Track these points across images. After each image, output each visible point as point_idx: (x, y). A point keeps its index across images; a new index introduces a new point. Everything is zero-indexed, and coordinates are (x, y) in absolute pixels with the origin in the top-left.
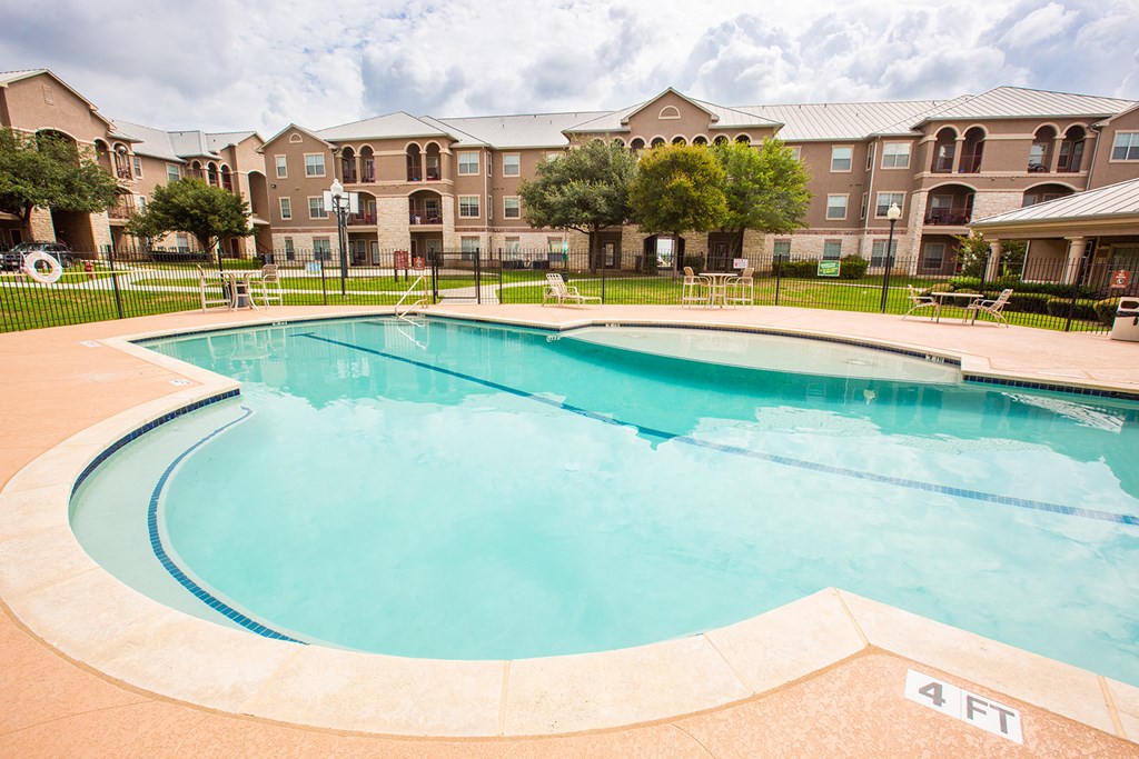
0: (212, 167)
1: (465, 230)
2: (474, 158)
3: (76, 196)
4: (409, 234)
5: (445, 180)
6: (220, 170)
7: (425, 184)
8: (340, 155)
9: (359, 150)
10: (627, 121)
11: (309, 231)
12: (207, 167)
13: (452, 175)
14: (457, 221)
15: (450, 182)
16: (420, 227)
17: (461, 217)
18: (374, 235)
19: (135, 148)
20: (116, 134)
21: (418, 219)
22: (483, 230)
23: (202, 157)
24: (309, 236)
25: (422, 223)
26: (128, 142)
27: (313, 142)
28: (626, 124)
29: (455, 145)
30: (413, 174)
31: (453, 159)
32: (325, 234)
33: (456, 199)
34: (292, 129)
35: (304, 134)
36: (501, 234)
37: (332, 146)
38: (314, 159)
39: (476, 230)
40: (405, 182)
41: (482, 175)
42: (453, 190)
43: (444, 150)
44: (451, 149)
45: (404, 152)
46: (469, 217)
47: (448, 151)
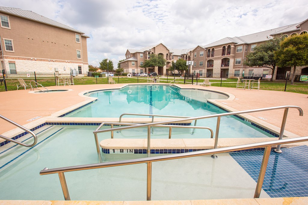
0: (186, 56)
1: (236, 68)
2: (241, 47)
3: (159, 64)
4: (220, 70)
5: (231, 55)
6: (188, 57)
7: (226, 56)
8: (207, 51)
9: (211, 49)
10: (299, 26)
11: (199, 69)
12: (185, 56)
13: (234, 53)
14: (234, 66)
15: (233, 55)
16: (224, 67)
17: (235, 64)
18: (212, 70)
19: (173, 54)
20: (170, 52)
21: (223, 65)
22: (241, 68)
23: (185, 54)
24: (198, 70)
25: (224, 66)
26: (172, 53)
27: (202, 49)
28: (299, 27)
29: (236, 45)
30: (223, 54)
31: (235, 48)
32: (202, 70)
33: (234, 59)
34: (198, 46)
35: (200, 47)
36: (248, 69)
37: (205, 49)
38: (202, 53)
39: (239, 68)
40: (221, 56)
41: (243, 52)
42: (234, 57)
43: (232, 46)
44: (235, 46)
45: (222, 48)
46: (238, 64)
47: (233, 46)
